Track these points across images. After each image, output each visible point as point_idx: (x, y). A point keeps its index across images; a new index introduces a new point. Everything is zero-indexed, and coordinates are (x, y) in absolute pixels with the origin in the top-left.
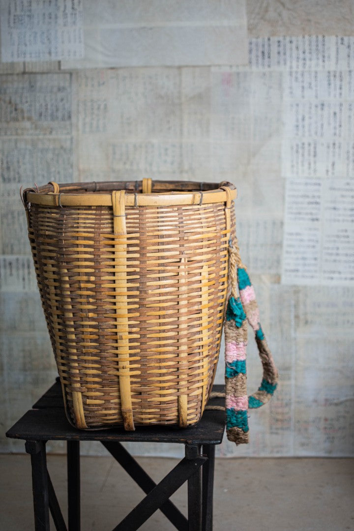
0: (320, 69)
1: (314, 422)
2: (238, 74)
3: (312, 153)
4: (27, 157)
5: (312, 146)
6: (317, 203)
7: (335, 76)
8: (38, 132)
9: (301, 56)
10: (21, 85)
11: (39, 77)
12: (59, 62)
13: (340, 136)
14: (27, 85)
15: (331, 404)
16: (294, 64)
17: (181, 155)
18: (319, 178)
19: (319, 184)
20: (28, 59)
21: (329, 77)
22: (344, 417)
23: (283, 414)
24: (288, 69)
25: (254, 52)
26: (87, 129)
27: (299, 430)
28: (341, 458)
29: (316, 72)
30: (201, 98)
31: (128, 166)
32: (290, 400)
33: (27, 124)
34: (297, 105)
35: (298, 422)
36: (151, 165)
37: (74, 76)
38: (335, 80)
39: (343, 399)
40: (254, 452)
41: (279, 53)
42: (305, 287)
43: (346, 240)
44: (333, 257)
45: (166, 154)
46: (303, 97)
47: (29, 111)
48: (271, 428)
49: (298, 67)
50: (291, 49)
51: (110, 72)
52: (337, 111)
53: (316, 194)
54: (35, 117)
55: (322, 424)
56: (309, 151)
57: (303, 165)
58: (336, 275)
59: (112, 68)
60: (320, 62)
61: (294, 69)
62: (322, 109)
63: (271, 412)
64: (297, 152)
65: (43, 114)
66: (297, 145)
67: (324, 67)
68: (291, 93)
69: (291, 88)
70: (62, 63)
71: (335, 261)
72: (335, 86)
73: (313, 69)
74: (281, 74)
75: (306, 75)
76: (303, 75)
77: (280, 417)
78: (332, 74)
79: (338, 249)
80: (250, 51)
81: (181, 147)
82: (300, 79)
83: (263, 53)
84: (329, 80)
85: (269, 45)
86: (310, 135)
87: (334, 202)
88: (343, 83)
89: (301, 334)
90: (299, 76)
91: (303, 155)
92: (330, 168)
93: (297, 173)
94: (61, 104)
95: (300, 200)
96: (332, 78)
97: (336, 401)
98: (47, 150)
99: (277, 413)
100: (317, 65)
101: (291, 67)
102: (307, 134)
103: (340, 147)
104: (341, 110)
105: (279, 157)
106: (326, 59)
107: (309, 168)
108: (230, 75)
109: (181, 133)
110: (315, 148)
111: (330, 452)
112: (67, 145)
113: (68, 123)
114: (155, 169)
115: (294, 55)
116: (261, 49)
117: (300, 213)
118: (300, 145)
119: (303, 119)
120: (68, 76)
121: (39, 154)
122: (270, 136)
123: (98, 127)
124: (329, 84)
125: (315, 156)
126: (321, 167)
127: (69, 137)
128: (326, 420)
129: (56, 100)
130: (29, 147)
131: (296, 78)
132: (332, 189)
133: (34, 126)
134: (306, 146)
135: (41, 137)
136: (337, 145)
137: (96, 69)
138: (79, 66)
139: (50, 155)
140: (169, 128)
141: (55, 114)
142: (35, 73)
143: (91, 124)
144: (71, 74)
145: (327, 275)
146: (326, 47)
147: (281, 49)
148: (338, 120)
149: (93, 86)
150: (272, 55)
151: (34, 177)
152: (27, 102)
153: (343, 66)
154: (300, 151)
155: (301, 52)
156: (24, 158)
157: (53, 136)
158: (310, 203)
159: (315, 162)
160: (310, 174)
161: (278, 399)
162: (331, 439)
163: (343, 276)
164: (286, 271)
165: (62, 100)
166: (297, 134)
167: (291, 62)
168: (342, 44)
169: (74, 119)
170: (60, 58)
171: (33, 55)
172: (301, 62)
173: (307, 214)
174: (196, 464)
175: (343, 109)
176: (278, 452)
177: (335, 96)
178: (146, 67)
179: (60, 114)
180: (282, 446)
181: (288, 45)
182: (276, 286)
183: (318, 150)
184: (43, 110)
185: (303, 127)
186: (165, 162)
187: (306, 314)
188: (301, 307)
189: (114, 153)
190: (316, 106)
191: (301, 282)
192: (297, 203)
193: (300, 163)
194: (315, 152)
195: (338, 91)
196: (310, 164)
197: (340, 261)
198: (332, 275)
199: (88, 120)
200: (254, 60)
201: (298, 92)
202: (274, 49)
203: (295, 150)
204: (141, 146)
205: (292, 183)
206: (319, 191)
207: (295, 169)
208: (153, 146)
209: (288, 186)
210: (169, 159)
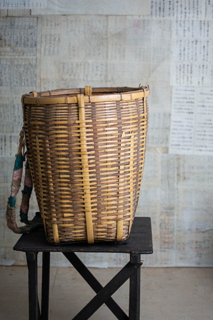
0: (195, 19)
1: (189, 243)
2: (144, 21)
3: (189, 71)
4: (7, 69)
5: (190, 67)
6: (192, 102)
7: (204, 24)
8: (15, 54)
9: (184, 11)
10: (5, 24)
11: (17, 19)
12: (31, 10)
13: (207, 60)
14: (9, 24)
15: (200, 232)
16: (179, 15)
17: (107, 71)
18: (194, 87)
19: (194, 91)
20: (10, 8)
21: (200, 24)
22: (208, 241)
23: (169, 238)
24: (175, 19)
25: (154, 8)
26: (47, 53)
27: (179, 249)
28: (206, 268)
29: (193, 21)
30: (120, 35)
31: (72, 77)
32: (173, 229)
33: (8, 49)
34: (181, 41)
35: (179, 243)
36: (87, 76)
37: (39, 19)
38: (204, 26)
39: (207, 228)
40: (150, 264)
41: (170, 9)
42: (184, 156)
43: (211, 126)
44: (202, 137)
45: (97, 70)
46: (184, 36)
47: (9, 40)
48: (161, 248)
49: (181, 18)
50: (177, 6)
51: (62, 17)
52: (206, 45)
53: (192, 97)
54: (13, 44)
55: (194, 245)
56: (188, 70)
57: (183, 79)
58: (204, 148)
59: (64, 15)
60: (196, 15)
61: (179, 19)
62: (196, 44)
63: (161, 237)
64: (180, 70)
65: (19, 42)
66: (180, 66)
67: (197, 18)
68: (177, 33)
69: (177, 30)
70: (32, 11)
71: (203, 139)
72: (204, 30)
73: (191, 19)
74: (171, 22)
75: (187, 23)
76: (184, 22)
77: (167, 240)
78: (203, 22)
79: (205, 131)
80: (152, 7)
81: (107, 65)
82: (183, 25)
83: (160, 8)
84: (201, 26)
85: (164, 4)
86: (188, 60)
87: (203, 102)
88: (209, 28)
89: (181, 186)
90: (182, 23)
91: (184, 72)
92: (201, 81)
93: (180, 83)
94: (30, 37)
95: (182, 100)
96: (202, 25)
97: (203, 230)
98: (20, 66)
99: (165, 238)
100: (193, 16)
101: (177, 18)
102: (186, 59)
103: (207, 68)
104: (208, 44)
105: (169, 73)
106: (199, 13)
107: (188, 80)
108: (139, 21)
109: (107, 57)
110: (191, 68)
111: (199, 264)
112: (34, 62)
113: (34, 48)
114: (89, 79)
115: (179, 10)
116: (158, 6)
117: (181, 109)
118: (182, 66)
119: (184, 50)
120: (36, 19)
121: (15, 68)
122: (163, 59)
123: (54, 52)
124: (201, 29)
125: (191, 73)
126: (195, 80)
127: (35, 57)
128: (197, 242)
129: (27, 34)
130: (9, 63)
131: (180, 24)
132: (201, 94)
133: (12, 50)
134: (186, 66)
135: (17, 57)
136: (205, 67)
137: (54, 15)
138: (43, 13)
139: (22, 69)
140: (100, 54)
141: (26, 42)
142: (14, 17)
143: (50, 49)
144: (38, 18)
145: (198, 148)
146: (199, 6)
147: (171, 6)
148: (206, 51)
149: (51, 25)
150: (165, 10)
151: (11, 83)
152: (8, 35)
153: (209, 17)
154: (182, 69)
155: (183, 8)
156: (5, 70)
157: (25, 57)
158: (187, 102)
159: (191, 77)
160: (188, 84)
161: (166, 229)
162: (199, 255)
163: (208, 149)
164: (172, 145)
165: (31, 34)
166: (180, 59)
167: (177, 15)
168: (209, 4)
169: (38, 46)
170: (31, 8)
171: (14, 5)
172: (183, 15)
173: (186, 109)
174: (136, 267)
175: (209, 44)
176: (165, 264)
177: (204, 36)
178: (85, 15)
179: (29, 43)
180: (168, 260)
181: (176, 4)
182: (166, 155)
183: (193, 69)
184: (19, 40)
185: (184, 54)
186: (96, 74)
187: (184, 173)
188: (181, 168)
189: (64, 68)
190: (193, 42)
191: (181, 152)
192: (179, 102)
193: (182, 77)
194: (191, 70)
195: (206, 33)
196: (188, 78)
197: (206, 139)
198: (201, 148)
199: (47, 47)
200: (154, 13)
201: (181, 33)
202: (167, 6)
203: (178, 68)
204: (81, 65)
205: (176, 90)
206: (193, 95)
207: (179, 81)
208: (89, 64)
209: (174, 91)
210: (99, 73)
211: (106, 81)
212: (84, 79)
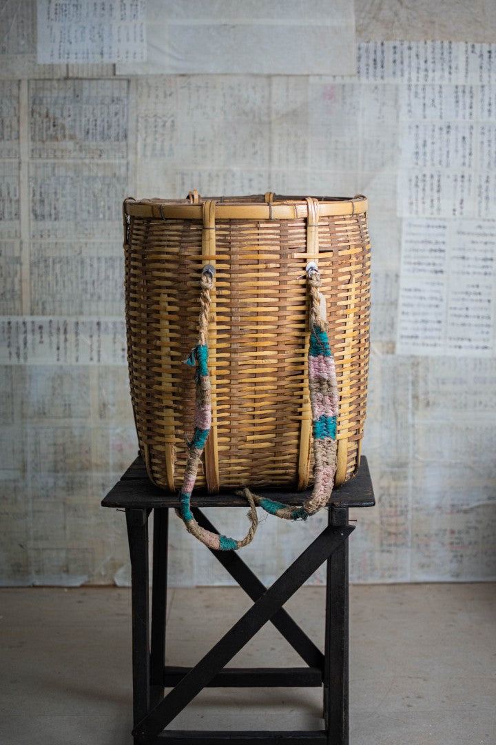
0: (445, 82)
1: (437, 535)
2: (344, 86)
3: (435, 188)
4: (68, 187)
5: (436, 178)
6: (441, 251)
7: (464, 92)
8: (83, 155)
9: (422, 65)
10: (62, 94)
11: (86, 84)
12: (114, 65)
13: (470, 166)
14: (70, 93)
15: (458, 512)
16: (414, 75)
18: (444, 219)
19: (444, 227)
20: (72, 61)
21: (456, 92)
22: (476, 529)
23: (397, 525)
24: (406, 82)
25: (363, 60)
26: (149, 153)
27: (418, 547)
29: (441, 87)
30: (295, 116)
32: (406, 506)
33: (70, 145)
34: (417, 127)
35: (417, 535)
37: (133, 84)
38: (464, 97)
39: (474, 504)
40: (358, 578)
41: (395, 61)
42: (426, 358)
43: (478, 298)
44: (462, 320)
45: (250, 186)
46: (425, 117)
47: (73, 127)
48: (382, 545)
49: (418, 80)
50: (410, 57)
51: (179, 79)
52: (467, 135)
53: (440, 239)
54: (80, 135)
55: (447, 538)
56: (432, 185)
57: (424, 203)
58: (465, 343)
59: (183, 75)
60: (446, 74)
61: (414, 82)
62: (448, 132)
63: (382, 523)
64: (417, 186)
65: (91, 132)
66: (417, 177)
67: (450, 80)
68: (410, 111)
69: (409, 105)
70: (117, 66)
71: (463, 324)
72: (464, 104)
73: (437, 82)
74: (397, 89)
75: (429, 90)
76: (424, 89)
77: (393, 529)
78: (460, 89)
79: (467, 309)
80: (359, 58)
81: (270, 177)
82: (421, 95)
83: (375, 60)
84: (457, 97)
85: (383, 52)
86: (433, 165)
87: (463, 249)
88: (474, 101)
89: (421, 420)
90: (420, 91)
91: (424, 190)
92: (458, 207)
93: (417, 212)
94: (114, 119)
95: (421, 246)
96: (460, 94)
97: (465, 507)
98: (94, 178)
99: (389, 525)
100: (442, 77)
101: (410, 80)
102: (429, 163)
103: (470, 181)
104: (471, 134)
105: (395, 192)
106: (453, 70)
107: (432, 206)
108: (333, 87)
109: (270, 160)
110: (439, 181)
111: (458, 575)
112: (122, 171)
113: (123, 143)
115: (414, 64)
116: (372, 56)
117: (419, 264)
118: (420, 177)
119: (425, 145)
120: (125, 84)
121: (84, 183)
122: (383, 165)
123: (162, 150)
124: (457, 102)
126: (447, 205)
127: (124, 162)
128: (452, 532)
129: (108, 114)
130: (71, 174)
131: (416, 93)
132: (460, 233)
133: (77, 147)
134: (428, 178)
135: (87, 161)
136: (466, 178)
137: (162, 75)
138: (140, 72)
139: (98, 186)
140: (255, 153)
141: (106, 132)
142: (82, 79)
143: (154, 145)
144: (129, 81)
145: (454, 343)
146: (453, 55)
147: (398, 56)
148: (468, 147)
149: (157, 96)
150: (385, 64)
151: (76, 214)
152: (69, 116)
153: (474, 80)
154: (421, 184)
155: (422, 61)
156: (63, 188)
157: (104, 160)
158: (432, 250)
159: (439, 199)
160: (432, 214)
161: (391, 506)
162: (458, 558)
163: (474, 344)
164: (402, 337)
165: (116, 114)
166: (417, 164)
167: (410, 74)
168: (473, 52)
169: (131, 139)
170: (114, 60)
171: (80, 56)
172: (422, 74)
173: (429, 264)
174: (342, 534)
175: (474, 132)
176: (390, 576)
177: (464, 117)
178: (226, 74)
179: (113, 133)
180: (395, 568)
181: (406, 53)
182: (389, 357)
183: (443, 184)
184: (91, 127)
185: (425, 154)
187: (426, 393)
188: (421, 383)
189: (183, 184)
190: (441, 129)
191: (421, 351)
192: (415, 250)
193: (420, 200)
194: (439, 186)
195: (468, 111)
196: (432, 201)
197: (470, 325)
198: (460, 343)
199: (149, 140)
200: (363, 70)
201: (418, 110)
202: (389, 56)
203: (414, 182)
204: (217, 176)
205: (410, 225)
206: (443, 235)
207: (414, 207)
208: (233, 176)
209: (405, 228)
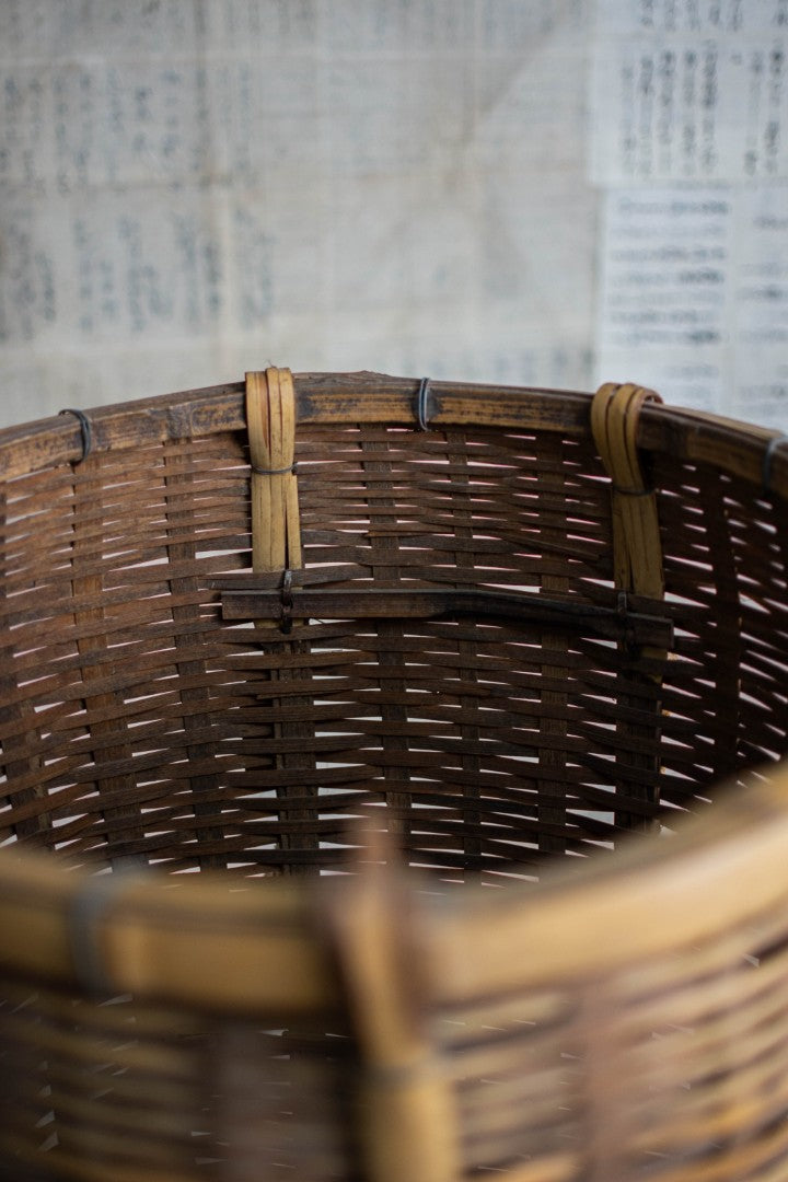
3: (699, 93)
5: (701, 64)
6: (712, 277)
17: (203, 115)
18: (719, 186)
36: (82, 159)
45: (142, 114)
53: (710, 243)
56: (689, 84)
57: (665, 139)
64: (646, 88)
66: (647, 64)
81: (201, 80)
86: (694, 24)
87: (770, 269)
91: (667, 101)
92: (760, 148)
93: (646, 168)
95: (654, 268)
107: (689, 148)
109: (201, 28)
110: (710, 72)
114: (97, 174)
117: (651, 317)
118: (657, 62)
122: (547, 26)
126: (732, 143)
132: (766, 222)
134: (679, 66)
136: (786, 62)
140: (152, 6)
154: (657, 84)
158: (689, 278)
159: (709, 126)
160: (688, 169)
166: (647, 22)
173: (675, 317)
183: (720, 79)
186: (140, 144)
192: (639, 279)
193: (655, 133)
194: (710, 88)
196: (689, 133)
203: (637, 79)
204: (35, 87)
205: (627, 207)
206: (716, 231)
207: (637, 155)
208: (86, 83)
209: (612, 218)
210: (156, 133)
211: (206, 183)
212: (61, 181)
